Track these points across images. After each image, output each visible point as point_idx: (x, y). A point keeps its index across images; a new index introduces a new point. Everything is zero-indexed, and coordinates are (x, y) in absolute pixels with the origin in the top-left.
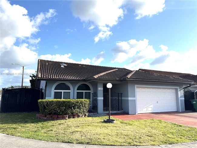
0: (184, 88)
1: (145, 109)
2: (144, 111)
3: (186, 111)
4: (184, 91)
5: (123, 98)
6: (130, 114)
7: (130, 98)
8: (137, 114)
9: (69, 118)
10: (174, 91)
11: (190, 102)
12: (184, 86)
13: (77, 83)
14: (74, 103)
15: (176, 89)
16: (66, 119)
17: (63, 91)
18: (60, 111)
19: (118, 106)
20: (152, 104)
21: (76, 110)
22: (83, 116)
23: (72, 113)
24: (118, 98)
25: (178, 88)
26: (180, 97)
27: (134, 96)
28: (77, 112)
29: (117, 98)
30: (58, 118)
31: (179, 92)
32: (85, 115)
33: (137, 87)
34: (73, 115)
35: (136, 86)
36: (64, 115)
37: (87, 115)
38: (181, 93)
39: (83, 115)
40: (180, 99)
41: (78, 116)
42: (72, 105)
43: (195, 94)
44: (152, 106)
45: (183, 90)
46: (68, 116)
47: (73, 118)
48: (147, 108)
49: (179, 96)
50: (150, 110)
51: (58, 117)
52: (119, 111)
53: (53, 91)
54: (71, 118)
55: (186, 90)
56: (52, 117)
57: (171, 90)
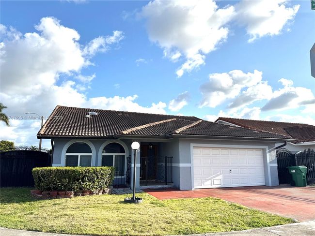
0: (276, 148)
1: (209, 182)
2: (207, 185)
3: (281, 185)
4: (277, 152)
5: (174, 165)
6: (181, 189)
7: (181, 165)
8: (193, 189)
9: (75, 195)
10: (260, 153)
11: (288, 169)
12: (277, 145)
13: (103, 142)
14: (82, 173)
15: (263, 149)
16: (70, 198)
17: (79, 155)
18: (62, 185)
19: (165, 177)
20: (221, 174)
21: (87, 184)
22: (101, 193)
23: (81, 189)
24: (166, 165)
25: (266, 147)
26: (270, 163)
27: (189, 161)
28: (88, 187)
29: (164, 164)
30: (58, 196)
31: (268, 155)
32: (104, 192)
33: (194, 147)
34: (82, 192)
35: (192, 145)
36: (69, 190)
37: (108, 191)
38: (271, 156)
39: (99, 192)
40: (269, 165)
41: (91, 193)
42: (79, 176)
43: (296, 158)
44: (221, 177)
45: (276, 150)
46: (75, 193)
47: (83, 195)
48: (212, 180)
49: (268, 161)
50: (217, 183)
51: (58, 194)
52: (166, 184)
53: (64, 154)
54: (79, 195)
55: (281, 150)
56: (49, 194)
57: (254, 151)
